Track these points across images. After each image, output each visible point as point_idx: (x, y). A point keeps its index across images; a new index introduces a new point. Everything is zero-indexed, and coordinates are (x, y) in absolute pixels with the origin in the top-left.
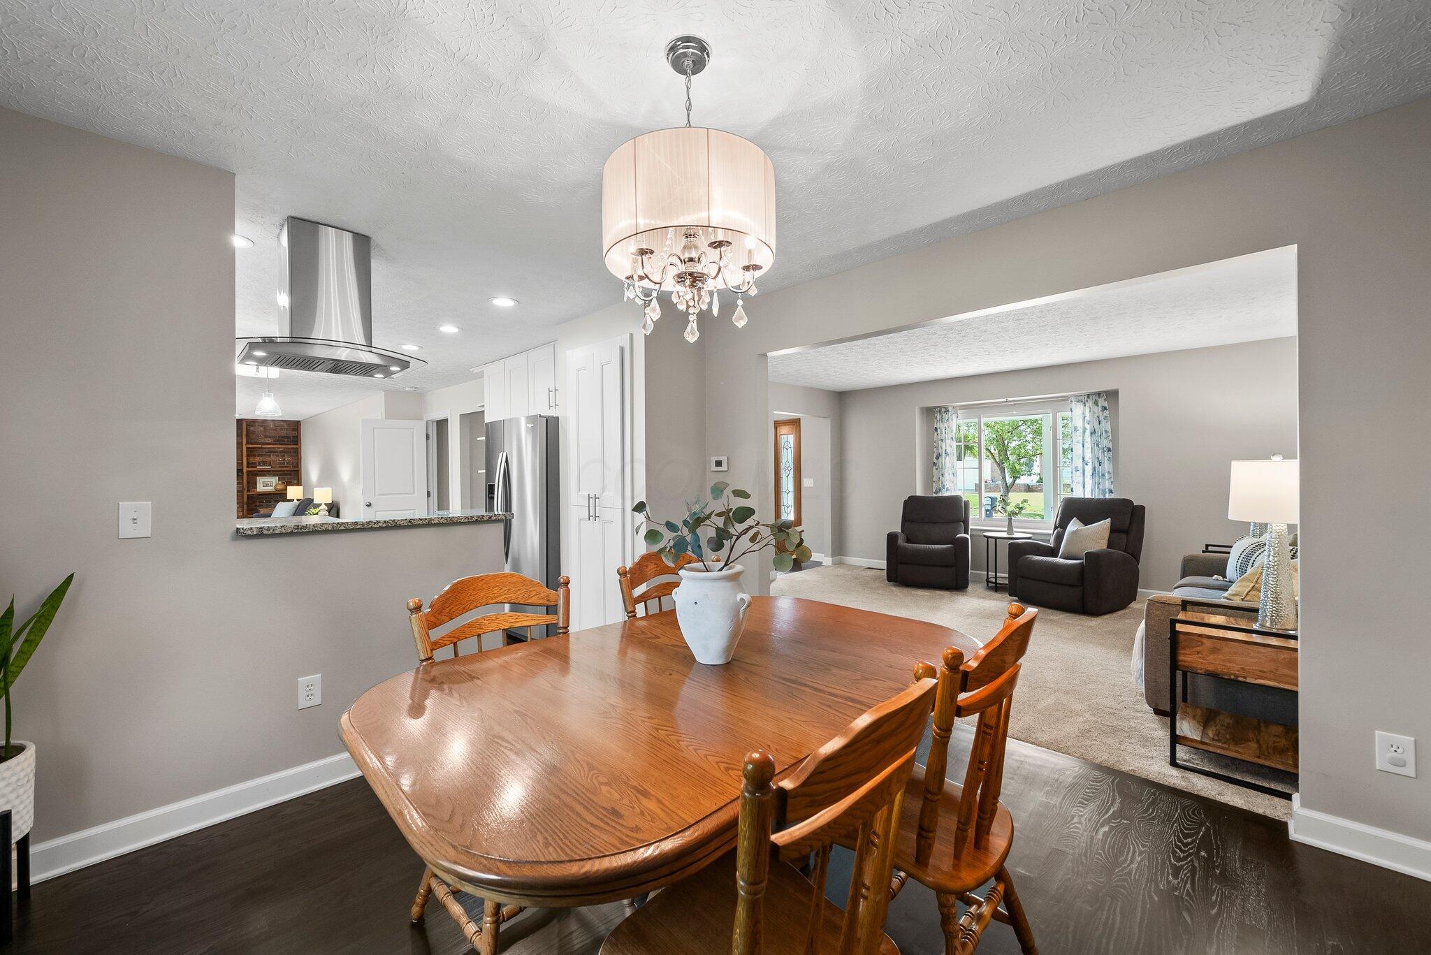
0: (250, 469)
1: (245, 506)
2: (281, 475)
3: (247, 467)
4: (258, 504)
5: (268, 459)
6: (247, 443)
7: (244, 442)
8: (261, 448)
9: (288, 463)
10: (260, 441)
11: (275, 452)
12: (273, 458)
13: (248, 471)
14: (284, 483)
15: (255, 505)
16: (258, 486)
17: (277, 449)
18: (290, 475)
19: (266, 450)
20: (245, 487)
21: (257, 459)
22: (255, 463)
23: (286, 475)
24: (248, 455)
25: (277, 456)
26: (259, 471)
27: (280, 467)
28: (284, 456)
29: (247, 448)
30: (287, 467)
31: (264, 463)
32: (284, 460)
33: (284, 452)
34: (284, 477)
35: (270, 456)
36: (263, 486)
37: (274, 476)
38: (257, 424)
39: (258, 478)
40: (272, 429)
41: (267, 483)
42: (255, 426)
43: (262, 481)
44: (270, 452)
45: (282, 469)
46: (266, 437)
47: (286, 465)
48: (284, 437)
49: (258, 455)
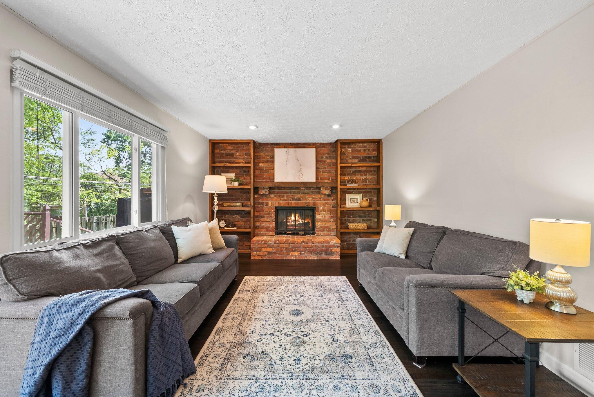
0: (343, 187)
1: (339, 221)
2: (364, 192)
4: (347, 219)
5: (354, 178)
6: (341, 163)
7: (339, 161)
8: (351, 167)
9: (369, 181)
10: (349, 161)
11: (360, 171)
12: (358, 176)
13: (341, 189)
14: (367, 200)
15: (345, 220)
17: (361, 169)
19: (353, 169)
20: (339, 203)
21: (347, 178)
22: (345, 182)
23: (368, 192)
24: (341, 175)
25: (361, 175)
26: (348, 189)
27: (363, 185)
28: (366, 175)
29: (341, 167)
30: (369, 185)
31: (352, 181)
32: (366, 179)
33: (365, 170)
34: (366, 194)
35: (356, 175)
36: (351, 203)
37: (359, 193)
38: (346, 146)
39: (347, 195)
40: (358, 150)
41: (354, 200)
42: (345, 148)
43: (350, 197)
44: (357, 171)
45: (365, 187)
46: (353, 157)
47: (367, 183)
48: (366, 157)
49: (348, 175)
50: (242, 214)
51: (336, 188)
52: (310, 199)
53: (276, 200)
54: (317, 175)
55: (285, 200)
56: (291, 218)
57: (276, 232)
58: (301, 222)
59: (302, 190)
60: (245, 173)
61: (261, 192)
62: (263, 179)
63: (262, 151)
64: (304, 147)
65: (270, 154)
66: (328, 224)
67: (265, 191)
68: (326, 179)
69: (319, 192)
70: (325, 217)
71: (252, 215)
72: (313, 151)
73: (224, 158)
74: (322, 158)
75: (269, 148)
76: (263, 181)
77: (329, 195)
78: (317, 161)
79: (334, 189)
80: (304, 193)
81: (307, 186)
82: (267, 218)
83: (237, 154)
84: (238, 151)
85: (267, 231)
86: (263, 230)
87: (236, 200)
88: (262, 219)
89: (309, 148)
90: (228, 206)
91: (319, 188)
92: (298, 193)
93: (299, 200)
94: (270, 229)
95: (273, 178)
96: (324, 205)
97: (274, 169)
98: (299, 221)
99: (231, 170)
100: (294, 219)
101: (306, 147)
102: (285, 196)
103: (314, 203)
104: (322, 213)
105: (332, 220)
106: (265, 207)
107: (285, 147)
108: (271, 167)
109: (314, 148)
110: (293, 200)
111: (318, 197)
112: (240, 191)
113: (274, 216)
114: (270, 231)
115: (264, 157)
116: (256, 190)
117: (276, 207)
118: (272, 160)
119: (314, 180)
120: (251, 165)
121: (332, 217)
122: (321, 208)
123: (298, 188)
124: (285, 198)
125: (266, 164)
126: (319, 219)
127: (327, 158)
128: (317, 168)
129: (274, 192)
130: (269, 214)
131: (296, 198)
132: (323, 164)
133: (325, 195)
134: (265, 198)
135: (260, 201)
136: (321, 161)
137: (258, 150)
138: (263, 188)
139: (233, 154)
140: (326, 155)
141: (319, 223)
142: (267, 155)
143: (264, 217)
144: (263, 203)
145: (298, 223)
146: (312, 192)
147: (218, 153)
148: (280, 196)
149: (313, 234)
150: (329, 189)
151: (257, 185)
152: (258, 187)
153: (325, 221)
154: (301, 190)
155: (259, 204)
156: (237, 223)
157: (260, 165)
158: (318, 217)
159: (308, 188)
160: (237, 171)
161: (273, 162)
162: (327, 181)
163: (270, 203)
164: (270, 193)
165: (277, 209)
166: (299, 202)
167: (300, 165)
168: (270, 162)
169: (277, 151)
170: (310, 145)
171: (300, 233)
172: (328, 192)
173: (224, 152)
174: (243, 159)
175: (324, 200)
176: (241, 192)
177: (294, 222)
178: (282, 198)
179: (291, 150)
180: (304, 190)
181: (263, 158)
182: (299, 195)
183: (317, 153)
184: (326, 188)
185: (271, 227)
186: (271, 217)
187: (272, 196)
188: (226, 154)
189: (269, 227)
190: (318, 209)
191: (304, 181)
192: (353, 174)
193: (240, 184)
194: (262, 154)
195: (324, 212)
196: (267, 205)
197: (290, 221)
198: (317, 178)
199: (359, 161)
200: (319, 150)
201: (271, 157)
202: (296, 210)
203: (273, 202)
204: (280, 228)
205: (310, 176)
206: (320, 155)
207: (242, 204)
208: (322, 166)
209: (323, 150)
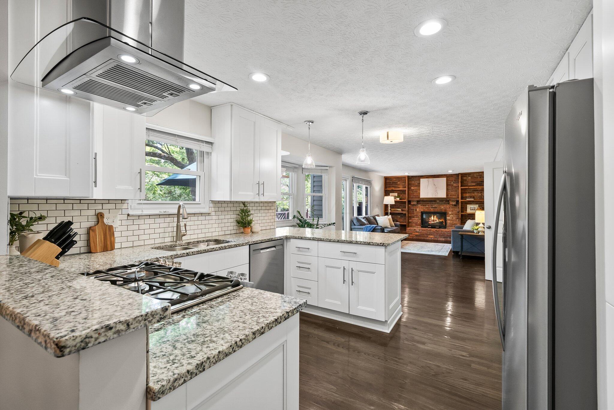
0: (462, 200)
2: (480, 204)
4: (467, 219)
7: (460, 185)
8: (469, 189)
10: (469, 184)
12: (476, 194)
14: (481, 208)
16: (468, 209)
17: (478, 189)
19: (472, 190)
20: (460, 210)
21: (468, 195)
22: (464, 197)
24: (462, 193)
25: (478, 193)
26: (469, 201)
27: (480, 199)
29: (462, 189)
31: (471, 197)
33: (480, 190)
35: (474, 193)
36: (470, 210)
37: (476, 204)
39: (468, 205)
40: (475, 178)
41: (473, 208)
42: (467, 176)
43: (470, 207)
46: (472, 182)
49: (468, 193)
50: (402, 215)
51: (459, 201)
52: (443, 207)
53: (422, 208)
54: (447, 193)
56: (431, 219)
57: (421, 226)
58: (437, 221)
59: (438, 202)
60: (403, 193)
61: (412, 203)
62: (413, 196)
63: (413, 180)
64: (439, 177)
65: (418, 182)
66: (455, 223)
67: (415, 203)
68: (454, 195)
69: (449, 204)
70: (453, 218)
71: (407, 216)
72: (445, 179)
73: (391, 185)
74: (451, 183)
75: (417, 179)
77: (455, 205)
78: (447, 185)
79: (457, 202)
80: (439, 204)
81: (441, 200)
82: (416, 218)
83: (399, 183)
84: (399, 181)
85: (416, 225)
86: (414, 224)
87: (398, 208)
88: (413, 219)
90: (394, 211)
91: (448, 201)
92: (435, 204)
93: (436, 208)
94: (418, 224)
95: (420, 196)
96: (452, 211)
97: (420, 190)
98: (436, 221)
99: (395, 191)
100: (434, 219)
103: (445, 210)
104: (451, 215)
105: (458, 220)
107: (427, 178)
108: (419, 189)
109: (445, 177)
110: (432, 208)
111: (448, 206)
112: (400, 202)
113: (420, 217)
114: (418, 225)
117: (422, 212)
118: (419, 185)
119: (445, 196)
120: (407, 189)
121: (457, 218)
122: (450, 213)
123: (435, 201)
124: (427, 207)
125: (416, 188)
126: (449, 220)
127: (454, 183)
128: (447, 189)
129: (420, 203)
130: (417, 215)
131: (434, 207)
132: (451, 187)
133: (452, 205)
134: (415, 207)
135: (412, 208)
136: (450, 185)
137: (411, 179)
138: (414, 201)
139: (396, 183)
140: (454, 181)
141: (449, 222)
142: (416, 183)
143: (414, 217)
144: (414, 210)
145: (436, 222)
146: (444, 203)
147: (388, 183)
148: (424, 206)
149: (445, 228)
150: (454, 202)
151: (410, 199)
152: (410, 201)
153: (453, 221)
155: (412, 210)
156: (398, 220)
157: (412, 188)
158: (448, 218)
160: (399, 192)
161: (419, 186)
162: (454, 197)
163: (418, 210)
164: (417, 204)
165: (422, 213)
167: (436, 188)
168: (418, 186)
169: (422, 180)
170: (442, 176)
171: (436, 227)
172: (454, 203)
173: (391, 182)
174: (402, 185)
175: (452, 208)
176: (401, 203)
177: (433, 221)
178: (425, 207)
179: (431, 179)
181: (414, 184)
182: (436, 205)
183: (447, 180)
184: (453, 201)
185: (419, 223)
186: (419, 217)
187: (419, 205)
188: (393, 183)
189: (417, 223)
190: (448, 213)
191: (438, 197)
192: (472, 193)
193: (400, 199)
194: (413, 182)
195: (452, 215)
196: (416, 210)
198: (447, 195)
199: (477, 184)
200: (448, 179)
201: (418, 184)
202: (434, 213)
203: (420, 209)
204: (424, 224)
205: (442, 194)
206: (449, 182)
207: (402, 210)
208: (450, 188)
209: (451, 179)
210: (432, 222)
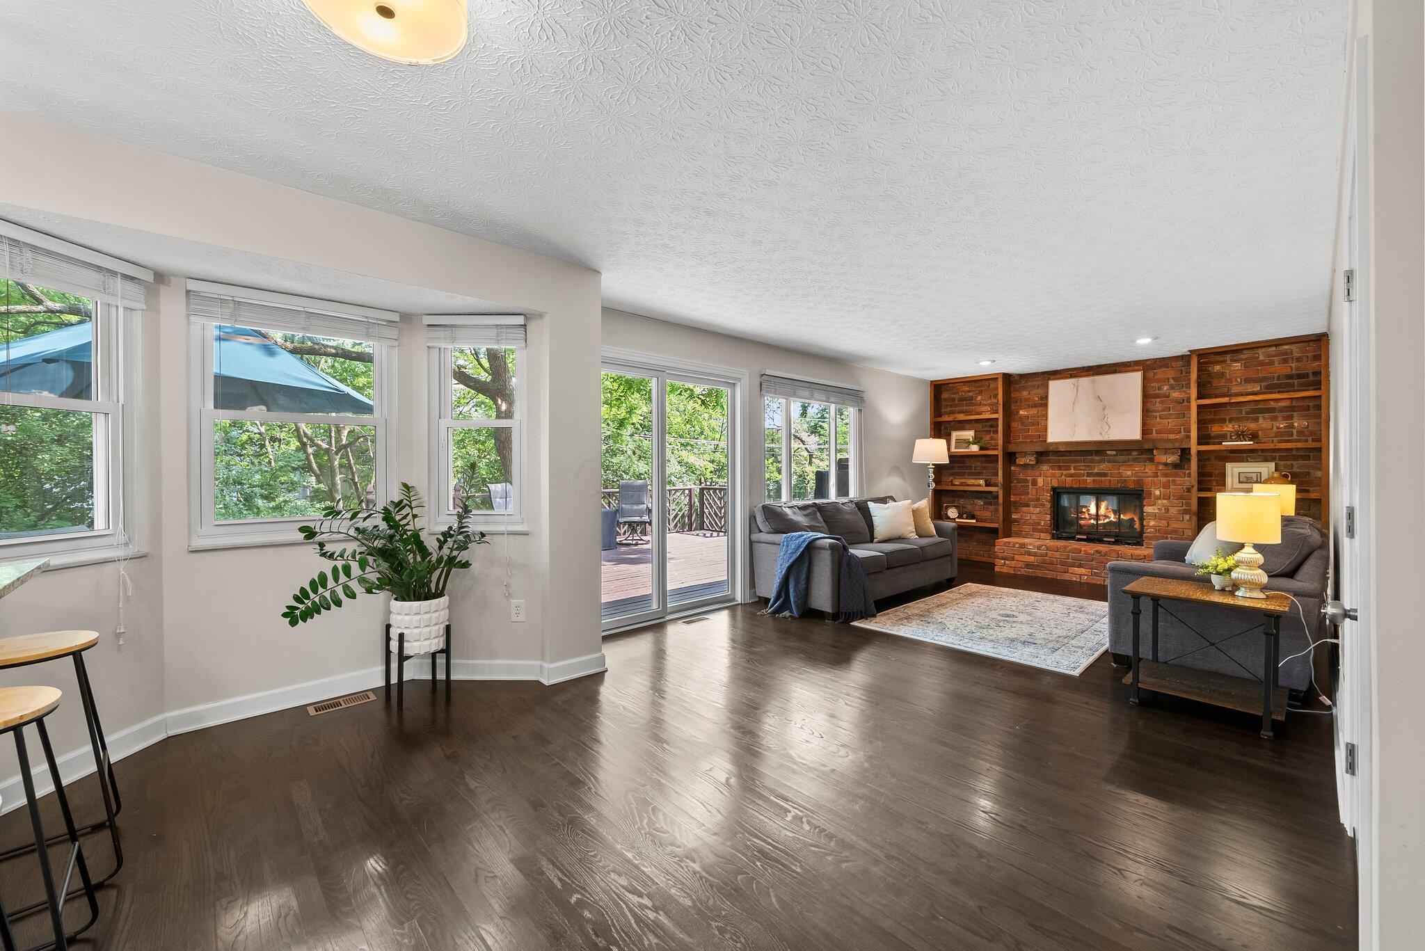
0: (1204, 448)
1: (1194, 520)
2: (1280, 459)
3: (1199, 443)
5: (1251, 426)
6: (1199, 398)
7: (1193, 395)
8: (1232, 405)
9: (1299, 433)
10: (1235, 390)
11: (1269, 411)
12: (1263, 423)
13: (1199, 452)
14: (1285, 476)
16: (1228, 480)
17: (1273, 404)
18: (1308, 458)
19: (1248, 408)
20: (1193, 483)
21: (1229, 428)
23: (1296, 458)
25: (1275, 419)
26: (1229, 452)
27: (1280, 442)
28: (1291, 417)
29: (1199, 407)
31: (1241, 435)
32: (1292, 426)
33: (1287, 407)
34: (1289, 463)
35: (1256, 420)
36: (1240, 482)
37: (1266, 460)
38: (1228, 357)
39: (1229, 466)
40: (1262, 364)
41: (1248, 475)
42: (1224, 361)
43: (1237, 470)
44: (1258, 410)
45: (1284, 445)
46: (1248, 381)
47: (1295, 437)
48: (1291, 377)
49: (1231, 420)
50: (987, 498)
51: (1190, 449)
52: (1129, 473)
53: (1053, 476)
54: (1144, 424)
55: (1071, 475)
56: (1088, 510)
57: (1053, 534)
58: (1112, 519)
59: (1111, 455)
60: (992, 429)
61: (1021, 461)
62: (1026, 437)
63: (1025, 388)
64: (1115, 372)
65: (1040, 392)
66: (1173, 525)
67: (1030, 460)
69: (1152, 460)
70: (1167, 510)
71: (1001, 500)
74: (1159, 389)
75: (1038, 381)
76: (1026, 442)
77: (1174, 466)
79: (1186, 453)
80: (1114, 462)
81: (1123, 449)
82: (1035, 506)
83: (979, 398)
84: (980, 392)
85: (1035, 530)
86: (1027, 528)
87: (977, 475)
88: (1024, 509)
89: (1127, 372)
90: (962, 484)
91: (1150, 451)
92: (1100, 462)
93: (1105, 475)
94: (1040, 527)
95: (1046, 436)
96: (1166, 486)
97: (1047, 419)
98: (1109, 517)
100: (1097, 511)
101: (1120, 372)
102: (1072, 468)
103: (1140, 482)
104: (1160, 502)
105: (1187, 517)
106: (1030, 487)
107: (1071, 376)
108: (1042, 416)
109: (1139, 370)
110: (1089, 475)
111: (1149, 469)
112: (984, 459)
113: (1049, 504)
114: (1041, 531)
115: (1029, 398)
116: (1010, 457)
117: (1054, 489)
118: (1043, 402)
119: (1137, 435)
120: (999, 416)
121: (1186, 512)
122: (1157, 493)
123: (1098, 452)
124: (1072, 471)
125: (1033, 411)
126: (1154, 516)
127: (1172, 387)
128: (1146, 412)
129: (1048, 461)
130: (1038, 500)
131: (1096, 471)
132: (1161, 402)
133: (1166, 464)
134: (1029, 472)
135: (1021, 477)
136: (1157, 396)
137: (1018, 386)
138: (1025, 454)
140: (1172, 382)
141: (1152, 523)
142: (1035, 395)
143: (1028, 505)
144: (1026, 481)
145: (1107, 520)
146: (1135, 460)
147: (946, 400)
148: (1060, 468)
149: (1139, 543)
150: (1174, 454)
151: (1012, 448)
152: (1015, 453)
153: (1168, 519)
154: (1107, 455)
155: (1019, 481)
156: (978, 513)
157: (1021, 412)
158: (1149, 509)
159: (1125, 453)
160: (979, 426)
161: (1046, 405)
162: (1172, 436)
163: (1040, 481)
164: (1038, 462)
165: (1057, 493)
166: (1102, 478)
167: (1103, 408)
168: (1041, 405)
169: (1053, 385)
170: (1130, 366)
171: (1105, 539)
172: (1171, 458)
174: (989, 405)
175: (1166, 475)
176: (986, 462)
177: (1094, 519)
178: (1065, 472)
179: (1085, 381)
180: (1114, 455)
181: (1028, 400)
182: (1103, 466)
183: (1145, 378)
184: (1166, 451)
185: (1043, 523)
186: (1043, 505)
187: (1045, 467)
188: (961, 399)
189: (1039, 524)
190: (1150, 493)
191: (1112, 438)
192: (1248, 419)
193: (981, 449)
194: (1025, 394)
195: (1165, 501)
196: (1035, 483)
197: (1087, 516)
198: (1145, 432)
199: (1267, 387)
200: (1150, 374)
201: (1042, 398)
202: (1099, 494)
203: (1046, 478)
204: (1062, 525)
205: (1128, 428)
206: (1155, 384)
207: (986, 481)
208: (1158, 406)
209: (1161, 373)
210: (1092, 521)
